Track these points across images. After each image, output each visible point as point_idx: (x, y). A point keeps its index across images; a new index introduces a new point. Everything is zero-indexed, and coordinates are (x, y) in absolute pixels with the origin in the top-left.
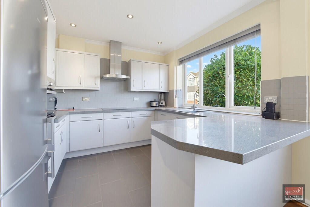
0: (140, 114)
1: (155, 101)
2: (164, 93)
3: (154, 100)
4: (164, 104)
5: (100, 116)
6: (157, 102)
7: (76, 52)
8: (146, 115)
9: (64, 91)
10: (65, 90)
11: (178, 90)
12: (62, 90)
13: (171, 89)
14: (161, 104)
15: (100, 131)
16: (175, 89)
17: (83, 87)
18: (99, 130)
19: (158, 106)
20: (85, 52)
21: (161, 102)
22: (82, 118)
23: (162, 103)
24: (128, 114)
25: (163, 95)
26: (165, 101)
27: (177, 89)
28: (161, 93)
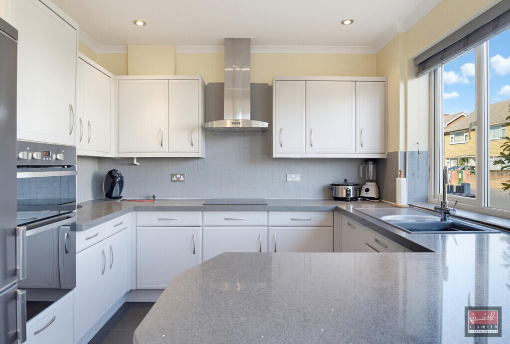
0: (292, 219)
1: (346, 183)
2: (375, 161)
3: (342, 181)
4: (372, 193)
5: (195, 217)
6: (351, 188)
7: (158, 77)
8: (309, 223)
9: (135, 162)
10: (139, 159)
11: (412, 153)
12: (133, 159)
13: (391, 150)
14: (364, 194)
15: (194, 253)
16: (402, 149)
17: (167, 152)
18: (193, 250)
19: (355, 199)
20: (175, 74)
21: (365, 187)
22: (159, 219)
23: (367, 190)
24: (259, 217)
25: (371, 167)
26: (378, 184)
27: (409, 149)
28: (366, 161)
